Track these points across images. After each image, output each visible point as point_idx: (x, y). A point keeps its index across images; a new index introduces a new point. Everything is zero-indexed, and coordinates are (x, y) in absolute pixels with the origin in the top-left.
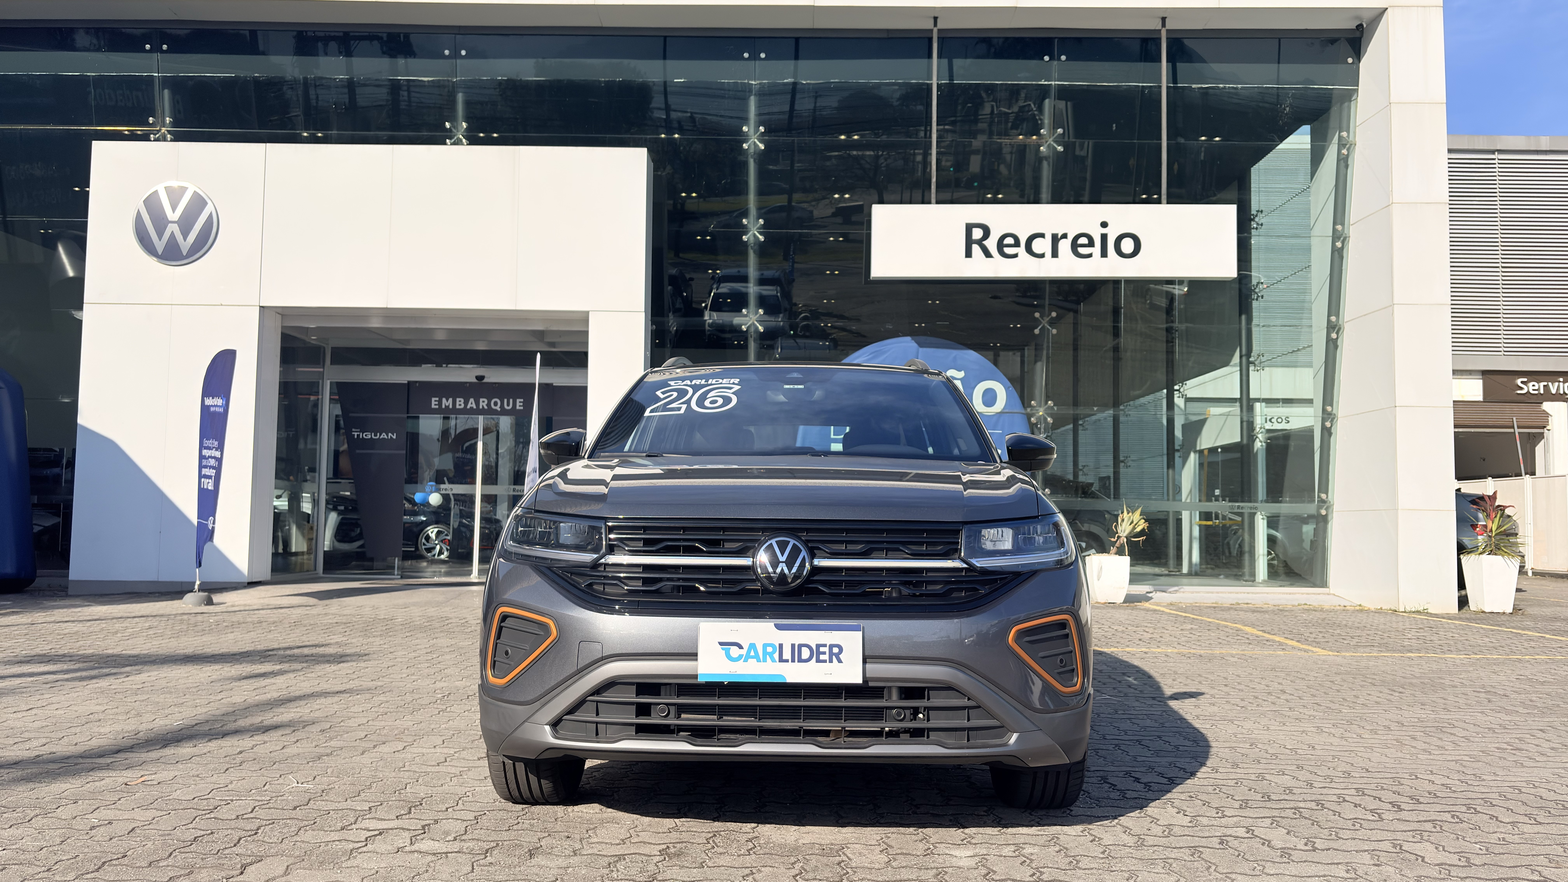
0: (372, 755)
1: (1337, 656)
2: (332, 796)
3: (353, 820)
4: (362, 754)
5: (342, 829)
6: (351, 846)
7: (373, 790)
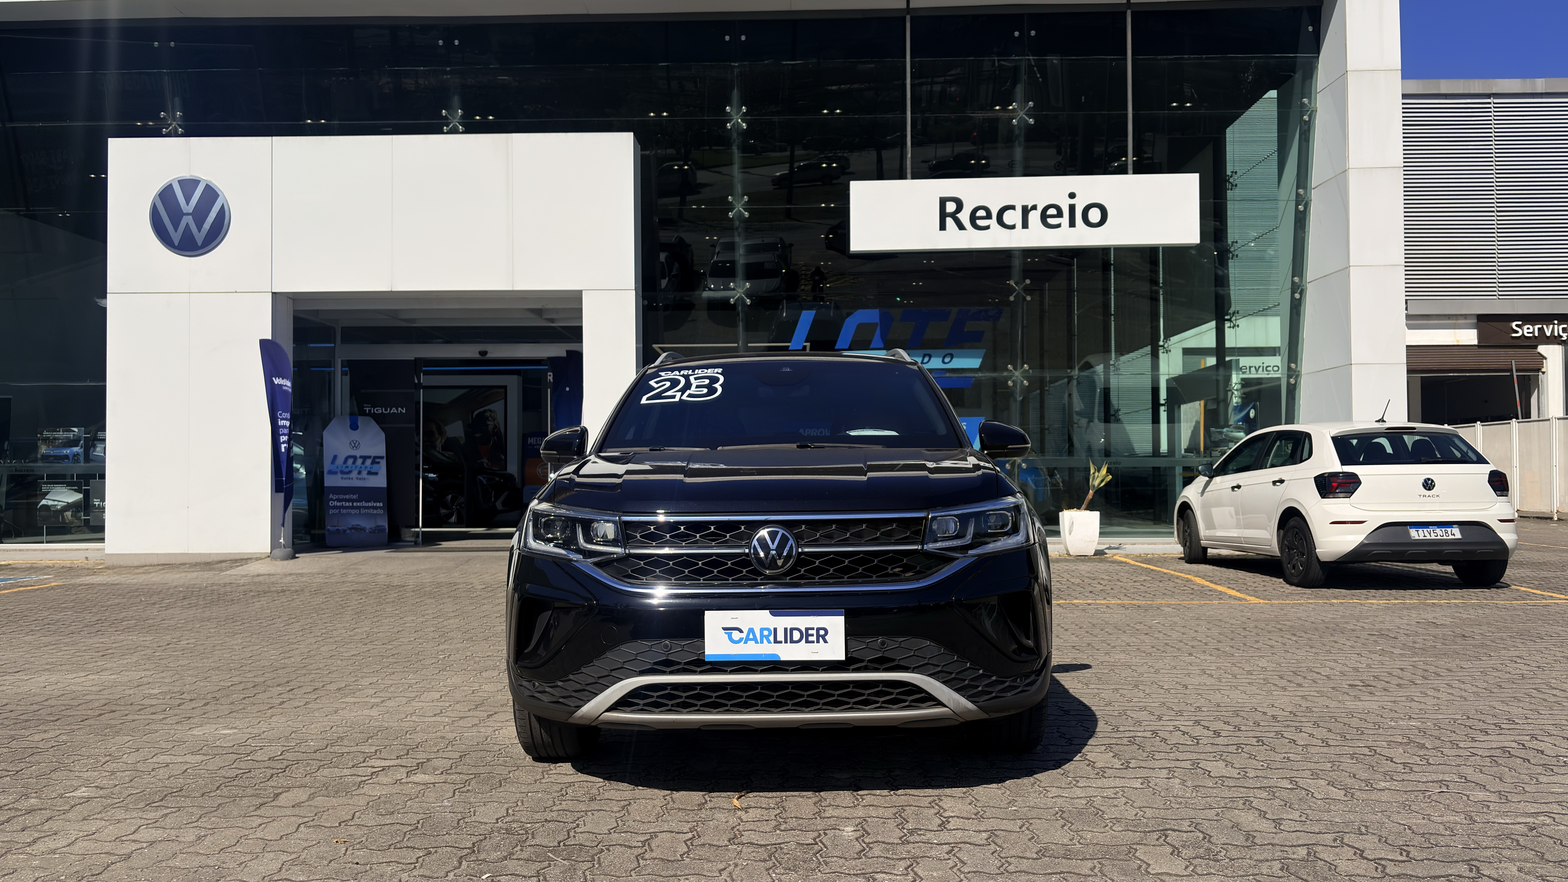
0: (380, 709)
1: (1266, 604)
2: (346, 742)
3: (362, 760)
4: (371, 708)
5: (353, 767)
6: (360, 779)
7: (379, 737)
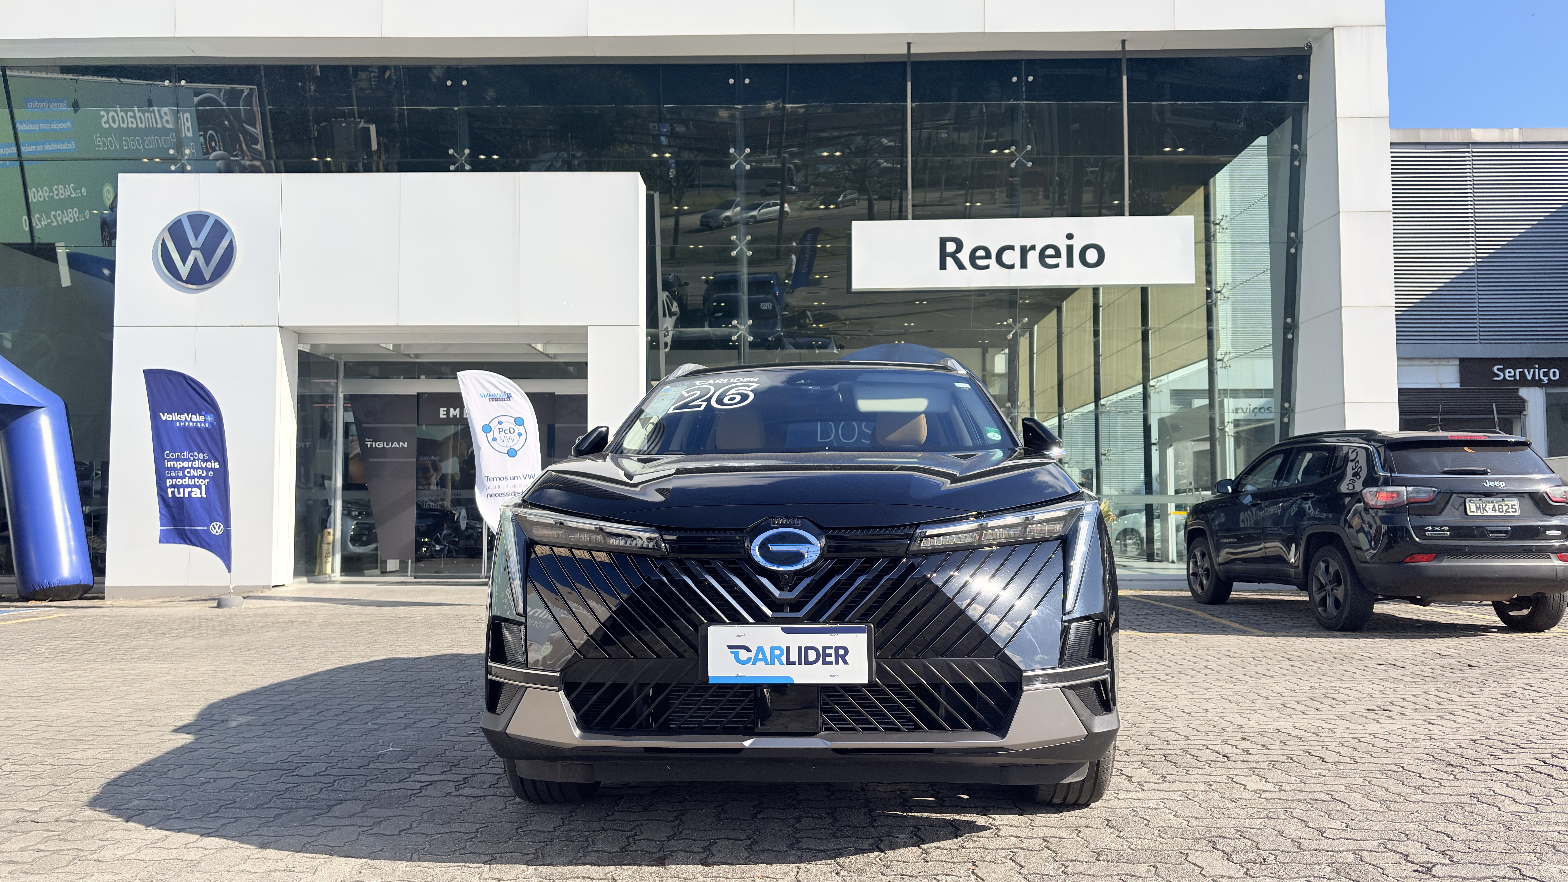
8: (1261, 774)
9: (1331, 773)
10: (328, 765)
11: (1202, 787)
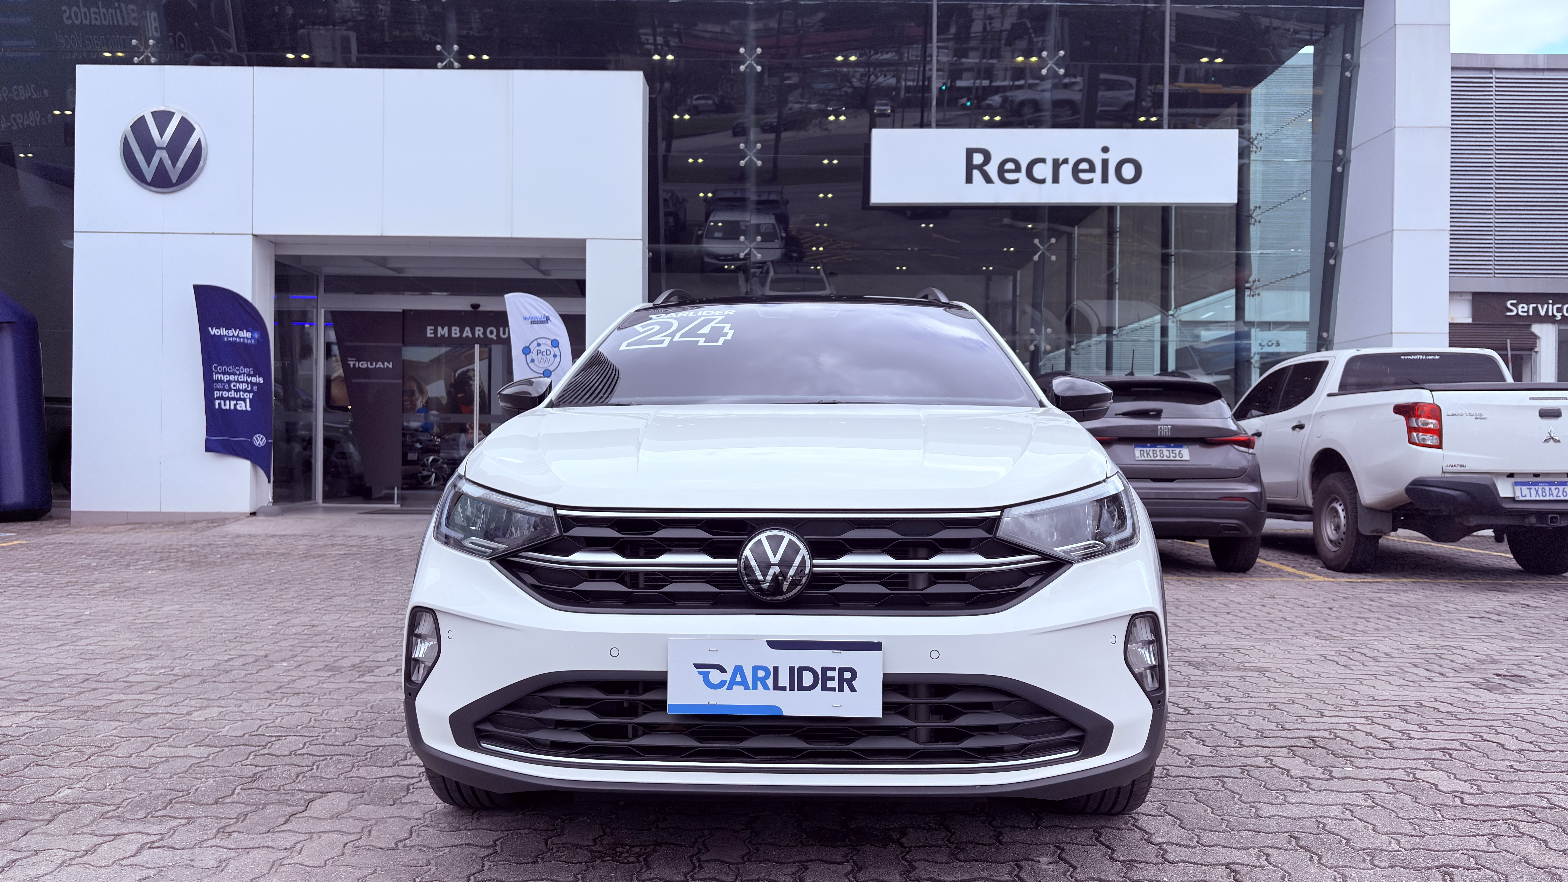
8: (1444, 767)
9: (1523, 767)
10: (307, 739)
11: (1383, 787)
